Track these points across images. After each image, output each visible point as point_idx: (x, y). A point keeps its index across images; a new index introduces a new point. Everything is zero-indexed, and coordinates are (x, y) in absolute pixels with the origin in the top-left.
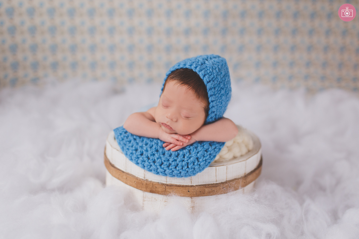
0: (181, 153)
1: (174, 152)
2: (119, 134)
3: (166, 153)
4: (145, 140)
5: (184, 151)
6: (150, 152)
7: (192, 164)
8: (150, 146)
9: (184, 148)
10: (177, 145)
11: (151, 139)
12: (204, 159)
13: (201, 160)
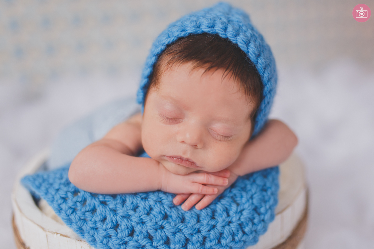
0: (219, 207)
1: (203, 211)
2: (60, 201)
3: (188, 216)
4: (129, 200)
5: (223, 201)
6: (149, 224)
7: (250, 224)
8: (146, 212)
9: (220, 197)
10: (204, 196)
11: (141, 194)
12: (268, 207)
13: (262, 210)
